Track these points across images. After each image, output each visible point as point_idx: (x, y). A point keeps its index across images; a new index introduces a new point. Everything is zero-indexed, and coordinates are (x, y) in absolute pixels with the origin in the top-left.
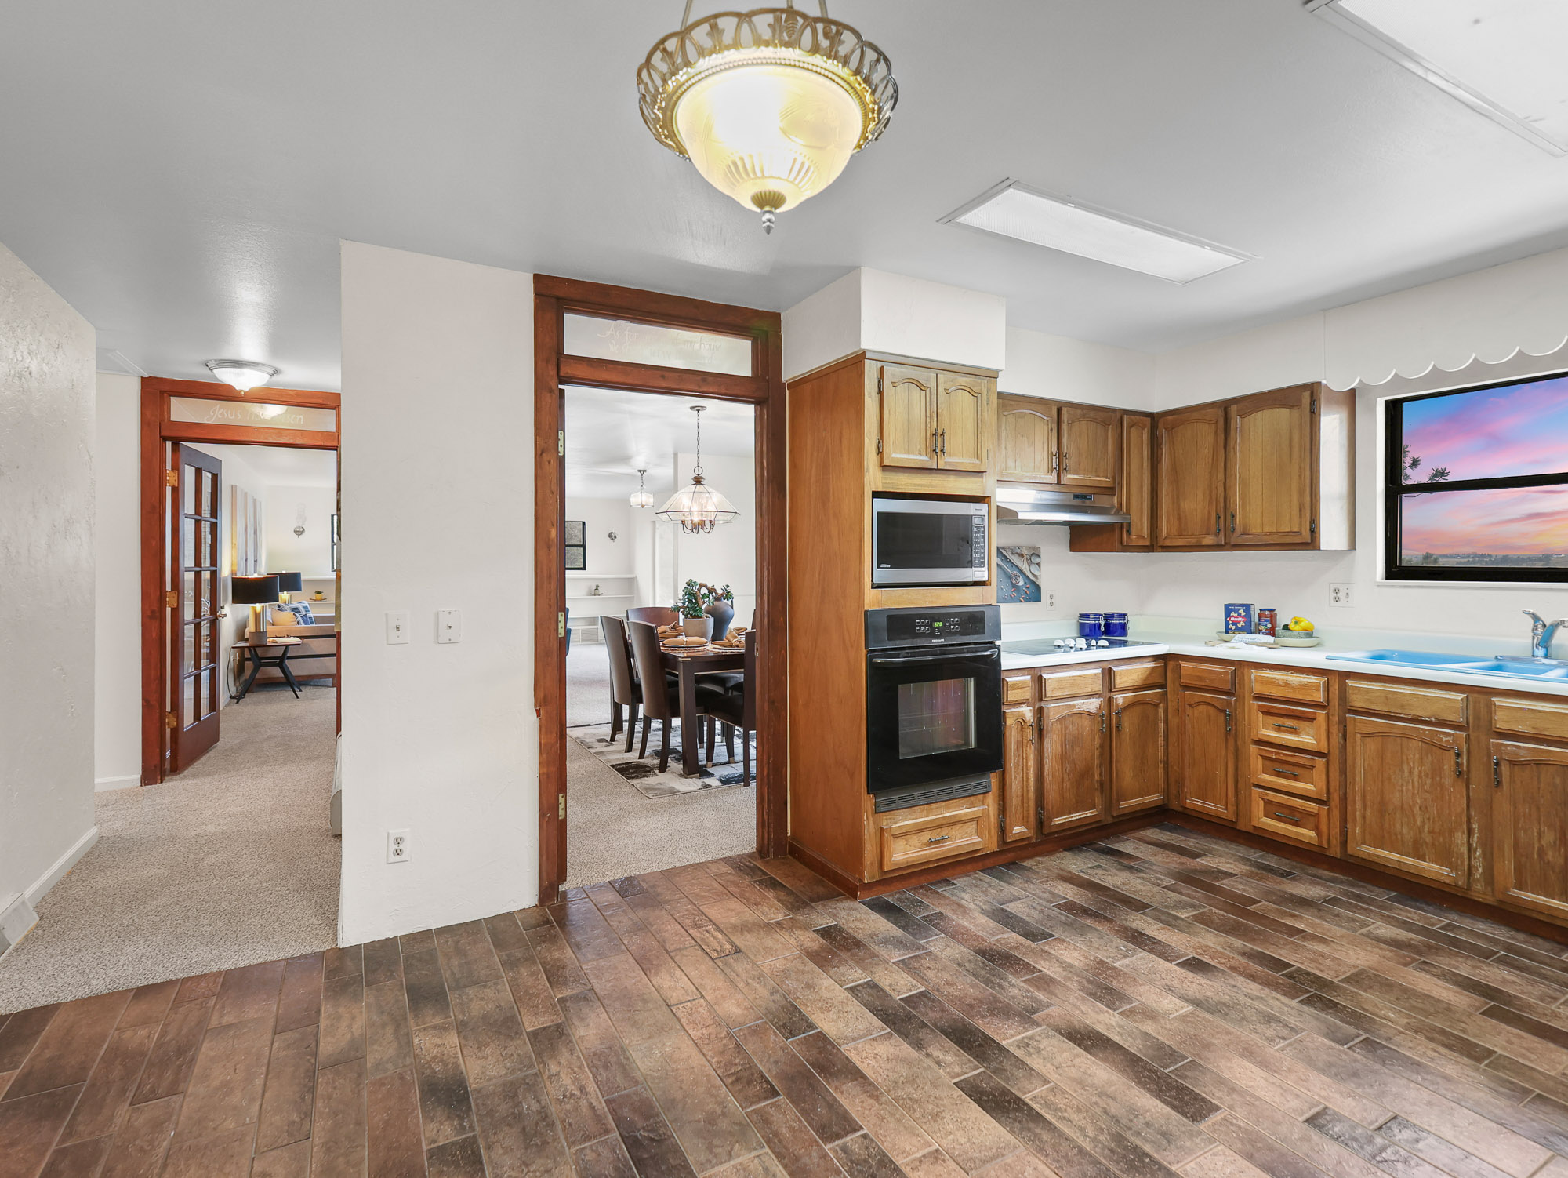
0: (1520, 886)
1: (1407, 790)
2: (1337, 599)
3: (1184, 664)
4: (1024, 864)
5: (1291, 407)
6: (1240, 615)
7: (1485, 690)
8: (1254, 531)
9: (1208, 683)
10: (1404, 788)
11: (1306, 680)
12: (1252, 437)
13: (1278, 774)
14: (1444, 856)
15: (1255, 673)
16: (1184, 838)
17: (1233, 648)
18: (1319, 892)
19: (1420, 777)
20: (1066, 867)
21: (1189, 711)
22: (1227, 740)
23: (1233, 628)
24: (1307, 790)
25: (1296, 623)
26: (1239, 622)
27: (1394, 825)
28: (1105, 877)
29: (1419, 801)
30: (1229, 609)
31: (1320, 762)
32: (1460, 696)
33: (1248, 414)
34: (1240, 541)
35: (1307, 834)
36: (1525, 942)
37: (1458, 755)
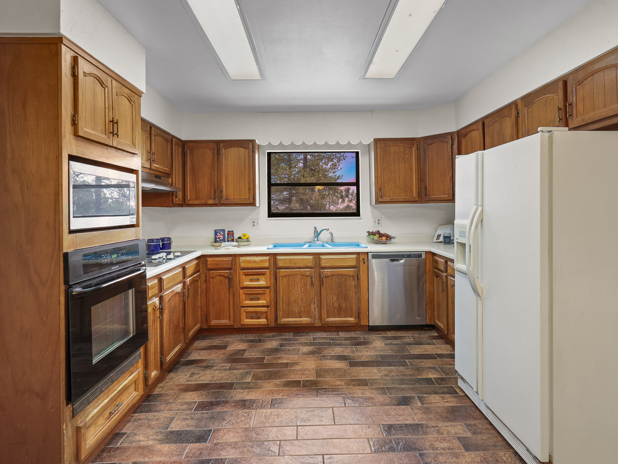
0: (328, 317)
1: (297, 294)
2: (254, 225)
3: (209, 259)
4: (155, 393)
5: (245, 148)
6: (221, 234)
7: (319, 254)
8: (230, 198)
9: (221, 266)
10: (296, 294)
11: (262, 259)
12: (229, 158)
13: (251, 300)
14: (308, 315)
15: (242, 259)
16: (212, 341)
17: (228, 249)
18: (275, 343)
19: (300, 288)
20: (179, 383)
21: (211, 280)
22: (229, 290)
23: (219, 240)
24: (262, 303)
25: (244, 236)
26: (221, 237)
27: (293, 308)
28: (201, 378)
29: (300, 297)
30: (216, 232)
31: (268, 290)
32: (311, 257)
33: (228, 148)
34: (225, 202)
35: (263, 321)
36: (331, 335)
37: (312, 278)
